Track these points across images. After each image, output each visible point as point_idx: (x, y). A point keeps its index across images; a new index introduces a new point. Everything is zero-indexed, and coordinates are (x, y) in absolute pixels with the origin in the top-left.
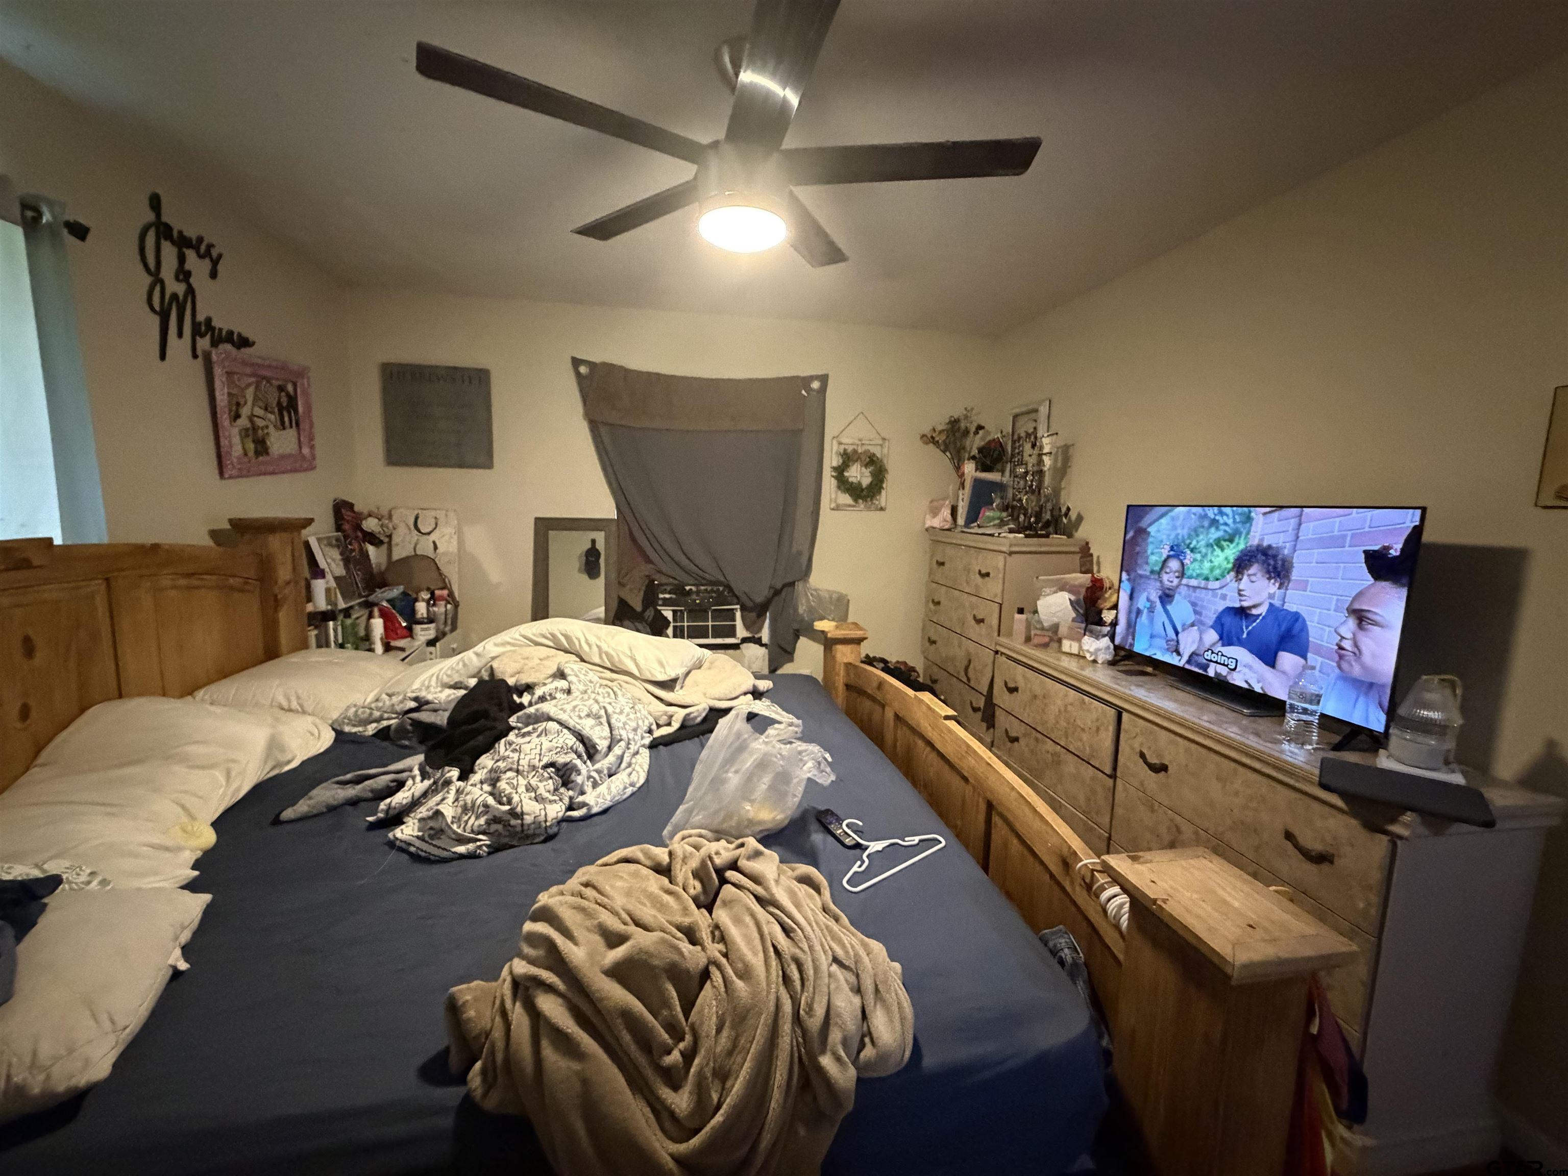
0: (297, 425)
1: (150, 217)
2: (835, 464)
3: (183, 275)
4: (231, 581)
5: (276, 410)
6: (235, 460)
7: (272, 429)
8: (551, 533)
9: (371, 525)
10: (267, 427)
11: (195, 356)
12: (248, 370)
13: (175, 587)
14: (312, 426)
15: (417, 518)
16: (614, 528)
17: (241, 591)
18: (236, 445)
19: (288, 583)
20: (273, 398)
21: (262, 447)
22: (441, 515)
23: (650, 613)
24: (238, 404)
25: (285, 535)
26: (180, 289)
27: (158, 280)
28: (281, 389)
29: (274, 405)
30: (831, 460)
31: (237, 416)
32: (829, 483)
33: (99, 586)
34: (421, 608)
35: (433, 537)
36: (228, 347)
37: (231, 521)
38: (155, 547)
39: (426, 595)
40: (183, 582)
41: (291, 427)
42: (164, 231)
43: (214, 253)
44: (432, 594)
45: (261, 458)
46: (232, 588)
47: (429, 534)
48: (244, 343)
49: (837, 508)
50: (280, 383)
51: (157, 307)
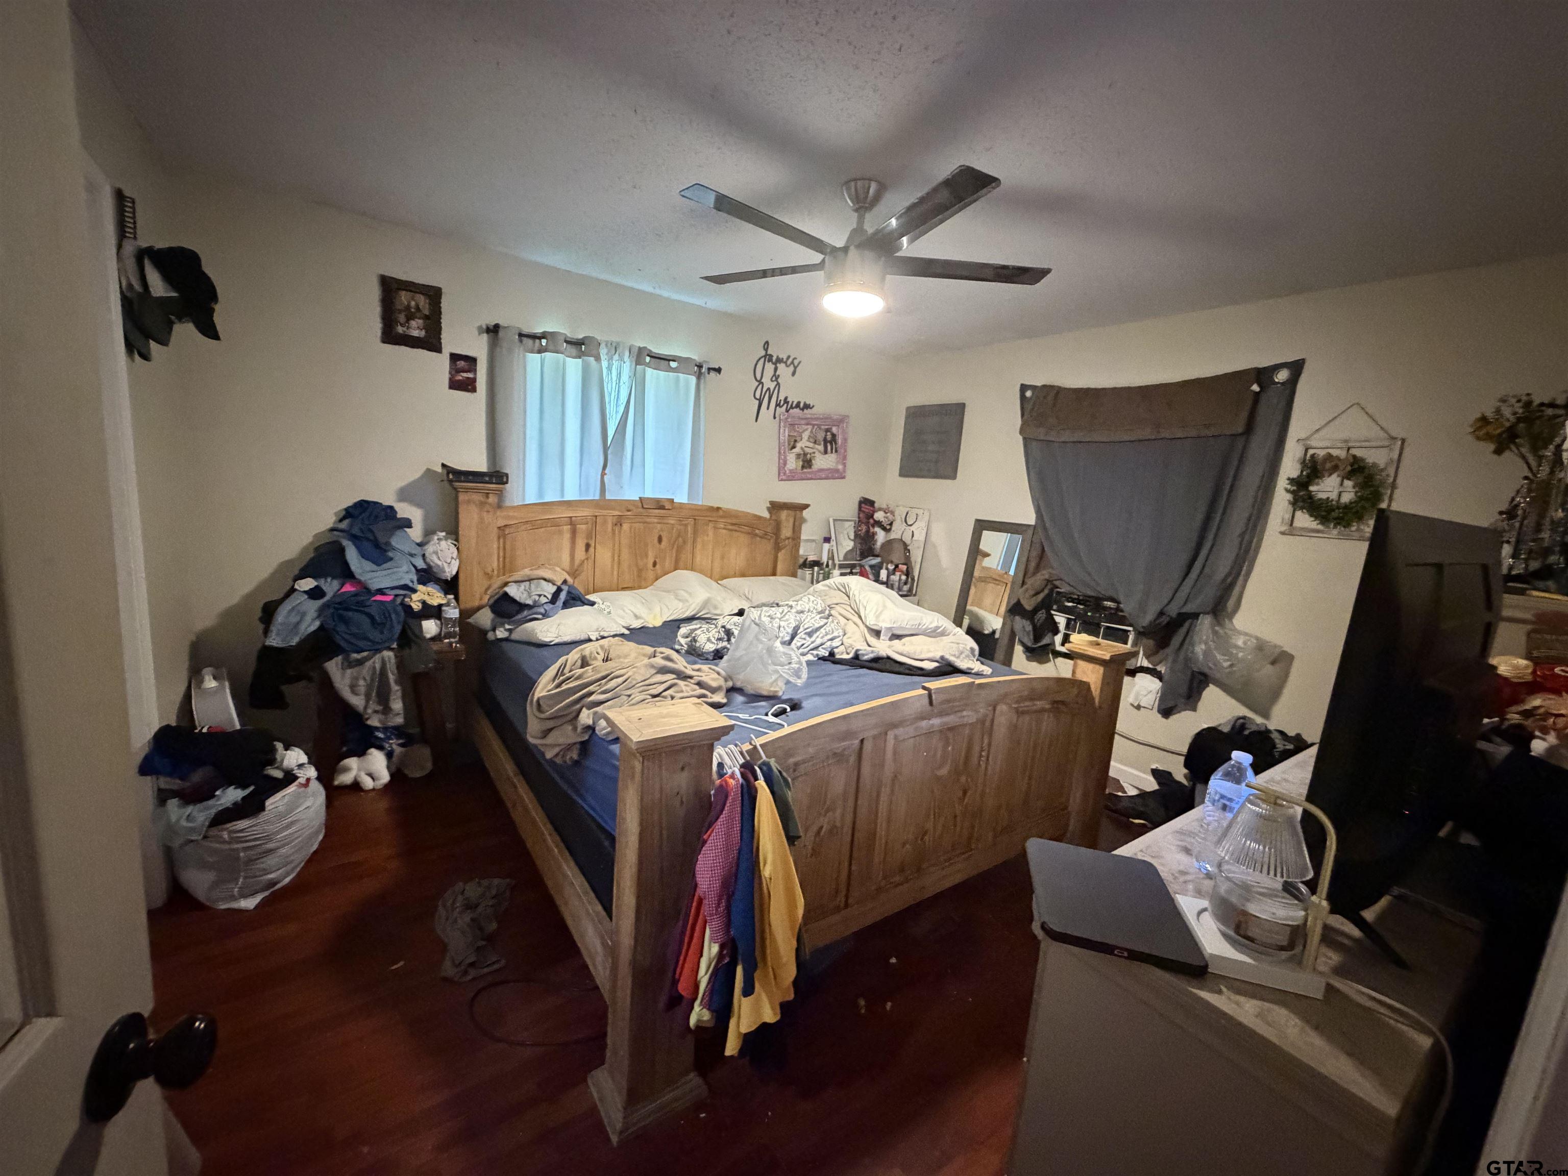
0: (836, 451)
1: (763, 353)
2: (1295, 474)
3: (776, 377)
4: (757, 531)
5: (822, 443)
6: (788, 472)
7: (817, 454)
8: (985, 533)
9: (879, 516)
10: (814, 453)
11: (775, 418)
12: (803, 422)
13: (724, 529)
14: (845, 451)
15: (907, 513)
16: (1030, 532)
17: (761, 537)
18: (793, 463)
19: (789, 538)
20: (821, 436)
21: (807, 463)
22: (920, 512)
23: (1041, 615)
24: (795, 441)
25: (791, 513)
26: (772, 385)
27: (760, 382)
28: (827, 431)
29: (821, 439)
30: (1290, 467)
31: (794, 447)
32: (1281, 499)
33: (691, 521)
34: (883, 574)
35: (912, 528)
36: (797, 410)
37: (770, 502)
38: (718, 509)
39: (891, 567)
40: (730, 527)
41: (832, 452)
42: (768, 357)
43: (796, 362)
44: (897, 566)
45: (805, 470)
46: (756, 535)
47: (911, 525)
48: (807, 406)
49: (1291, 530)
50: (827, 427)
51: (758, 396)
